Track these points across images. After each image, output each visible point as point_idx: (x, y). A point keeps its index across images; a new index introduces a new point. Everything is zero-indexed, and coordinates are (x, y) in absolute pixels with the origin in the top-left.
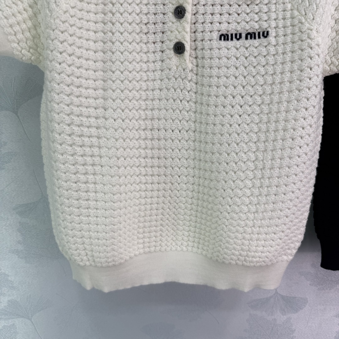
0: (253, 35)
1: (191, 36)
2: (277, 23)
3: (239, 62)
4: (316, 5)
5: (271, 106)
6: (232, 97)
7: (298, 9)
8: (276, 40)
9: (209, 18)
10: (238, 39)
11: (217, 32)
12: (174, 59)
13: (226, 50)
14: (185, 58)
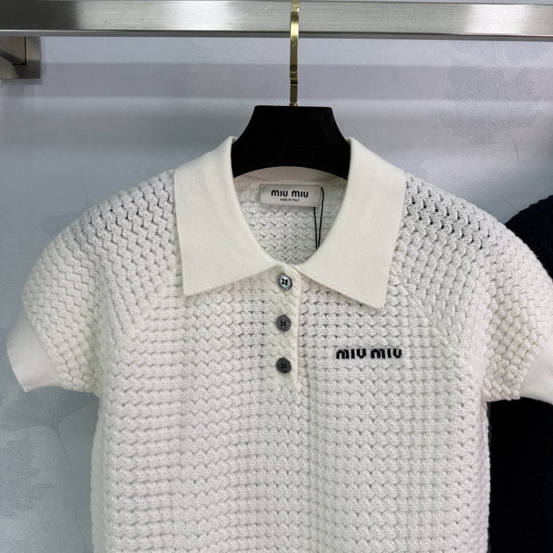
0: (381, 353)
1: (298, 350)
2: (412, 341)
3: (364, 387)
4: (461, 324)
5: (412, 450)
6: (358, 434)
7: (437, 326)
8: (412, 362)
9: (321, 330)
10: (361, 357)
11: (334, 348)
12: (278, 378)
13: (346, 370)
14: (292, 378)
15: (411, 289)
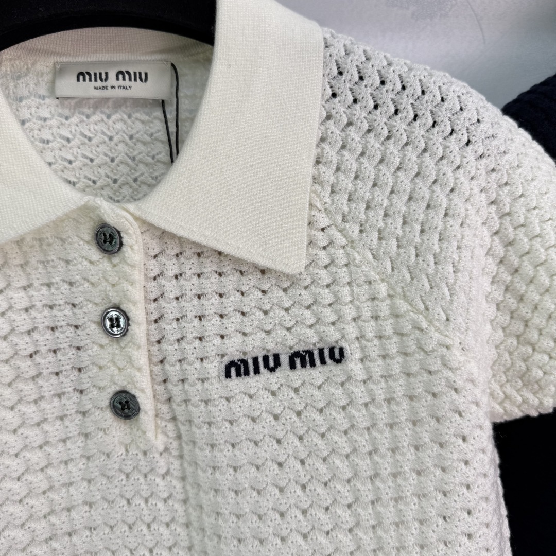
0: (307, 358)
1: (151, 371)
2: (360, 329)
3: (281, 427)
4: (448, 286)
5: (380, 532)
6: (278, 516)
7: (404, 296)
8: (365, 368)
9: (192, 327)
10: (272, 370)
11: (219, 359)
12: (117, 429)
13: (246, 398)
14: (143, 427)
15: (350, 233)
